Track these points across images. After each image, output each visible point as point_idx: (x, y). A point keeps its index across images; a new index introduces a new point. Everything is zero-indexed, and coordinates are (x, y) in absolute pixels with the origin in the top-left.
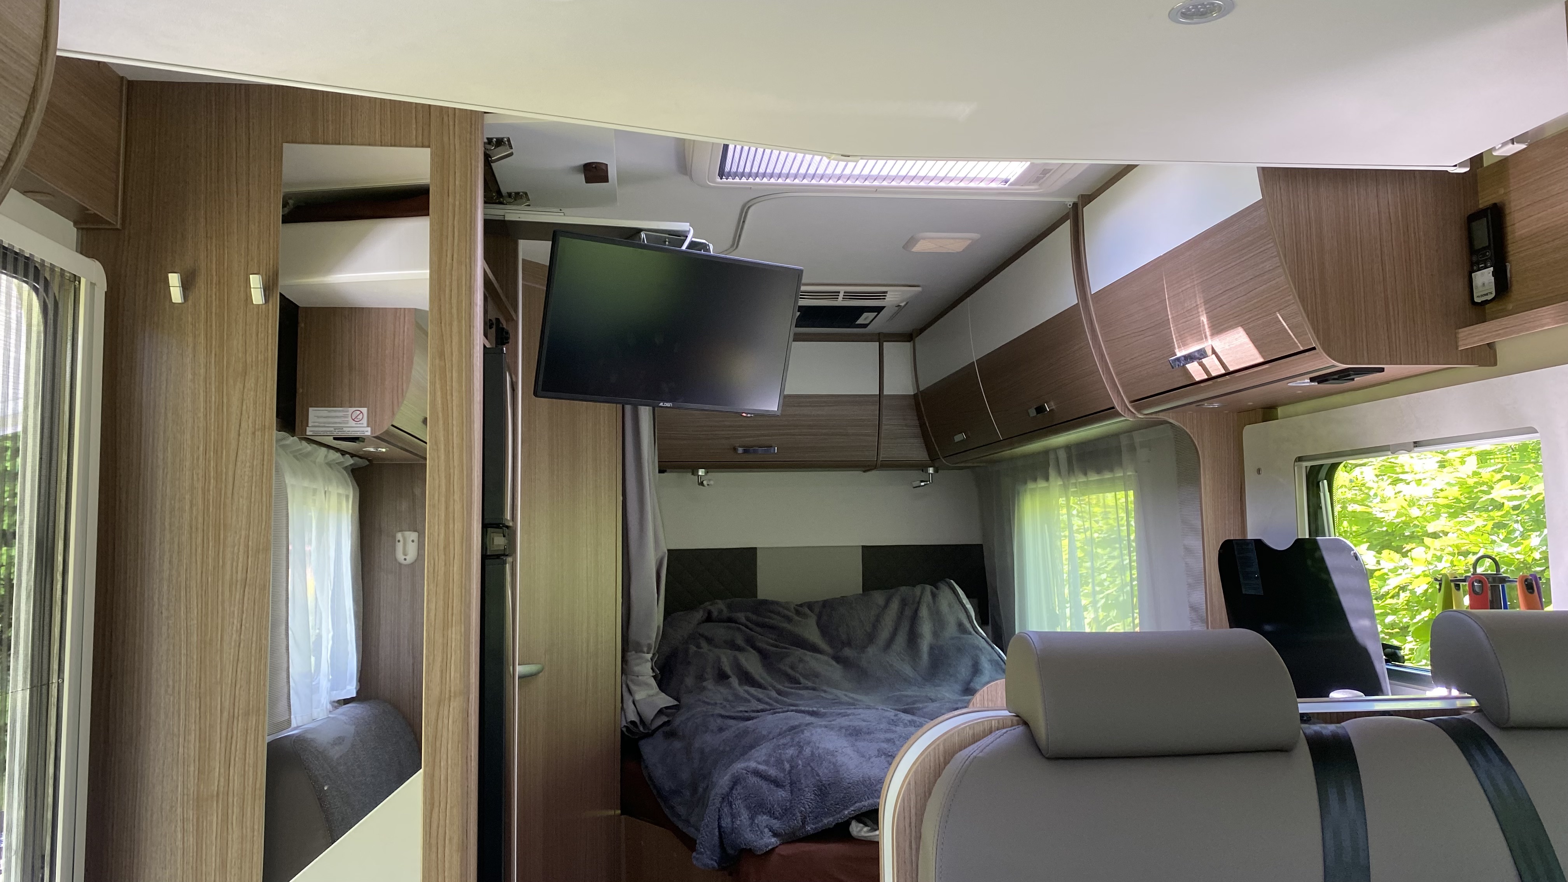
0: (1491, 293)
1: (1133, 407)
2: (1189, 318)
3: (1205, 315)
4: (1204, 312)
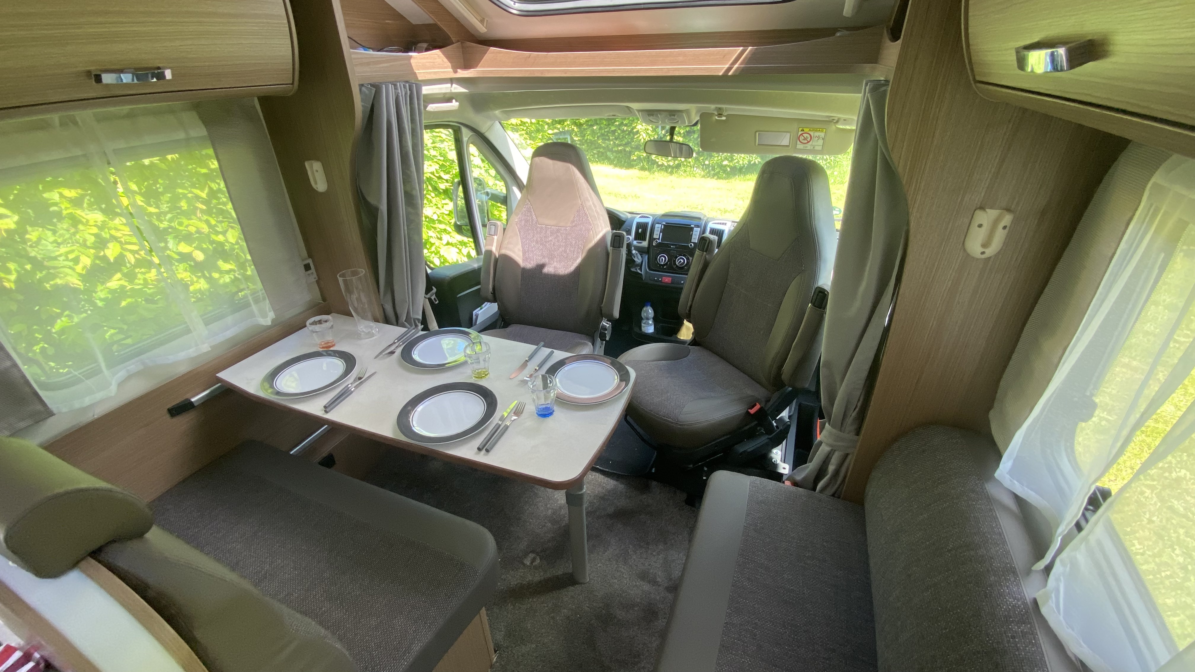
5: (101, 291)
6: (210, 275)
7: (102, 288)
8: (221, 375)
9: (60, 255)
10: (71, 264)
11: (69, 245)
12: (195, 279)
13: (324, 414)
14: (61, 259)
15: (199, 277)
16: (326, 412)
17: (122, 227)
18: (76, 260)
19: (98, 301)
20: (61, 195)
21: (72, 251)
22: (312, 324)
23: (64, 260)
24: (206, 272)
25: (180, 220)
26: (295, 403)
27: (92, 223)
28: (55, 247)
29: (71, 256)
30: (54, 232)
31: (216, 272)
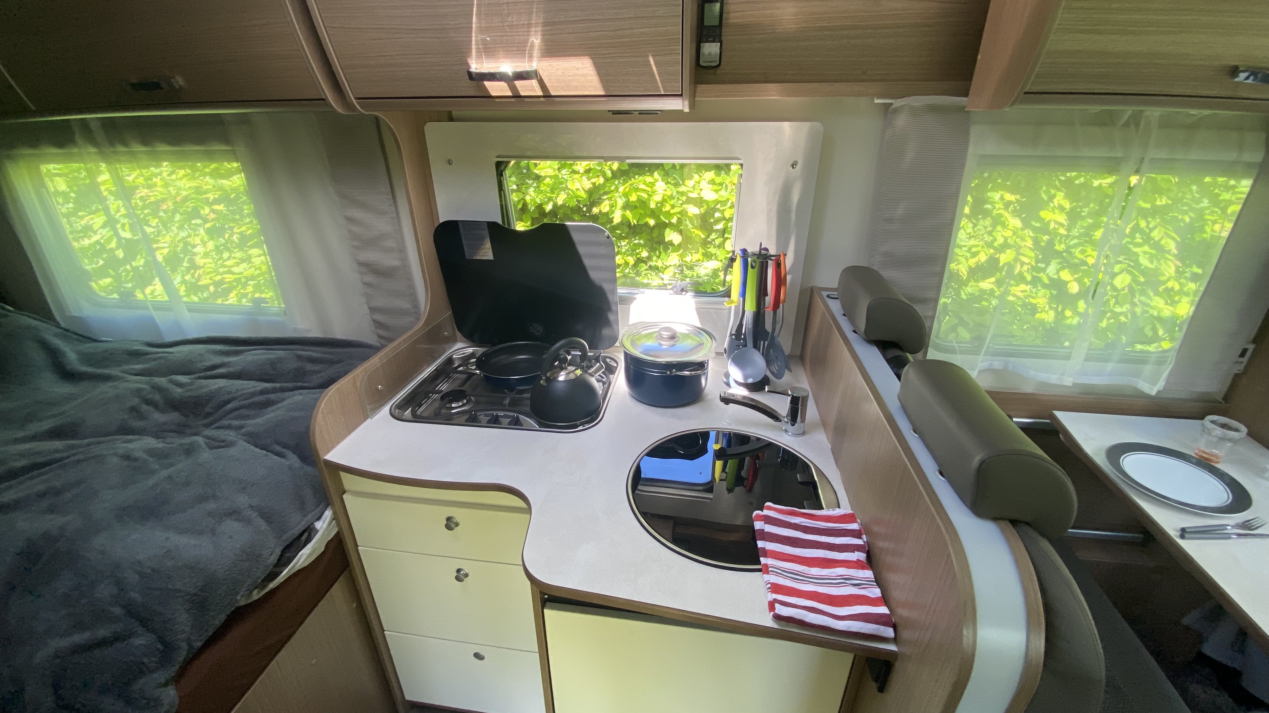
0: (715, 62)
1: (358, 103)
2: (509, 34)
3: (539, 37)
4: (540, 33)
5: (971, 287)
6: (1063, 310)
7: (974, 284)
8: (1059, 414)
9: (965, 246)
10: (969, 255)
11: (978, 240)
12: (1047, 308)
13: (1177, 538)
14: (964, 249)
15: (1051, 308)
16: (1182, 537)
17: (1027, 239)
18: (974, 255)
19: (963, 294)
20: (1002, 198)
21: (977, 246)
22: (1213, 422)
23: (965, 251)
24: (1060, 306)
25: (1084, 248)
26: (1140, 498)
27: (1010, 227)
28: (967, 238)
29: (974, 250)
30: (975, 225)
31: (1070, 310)
